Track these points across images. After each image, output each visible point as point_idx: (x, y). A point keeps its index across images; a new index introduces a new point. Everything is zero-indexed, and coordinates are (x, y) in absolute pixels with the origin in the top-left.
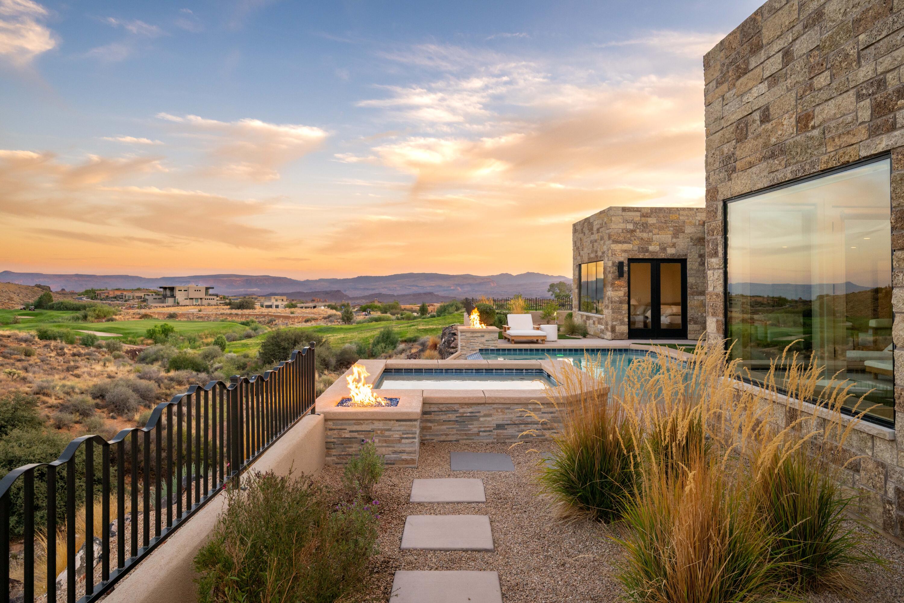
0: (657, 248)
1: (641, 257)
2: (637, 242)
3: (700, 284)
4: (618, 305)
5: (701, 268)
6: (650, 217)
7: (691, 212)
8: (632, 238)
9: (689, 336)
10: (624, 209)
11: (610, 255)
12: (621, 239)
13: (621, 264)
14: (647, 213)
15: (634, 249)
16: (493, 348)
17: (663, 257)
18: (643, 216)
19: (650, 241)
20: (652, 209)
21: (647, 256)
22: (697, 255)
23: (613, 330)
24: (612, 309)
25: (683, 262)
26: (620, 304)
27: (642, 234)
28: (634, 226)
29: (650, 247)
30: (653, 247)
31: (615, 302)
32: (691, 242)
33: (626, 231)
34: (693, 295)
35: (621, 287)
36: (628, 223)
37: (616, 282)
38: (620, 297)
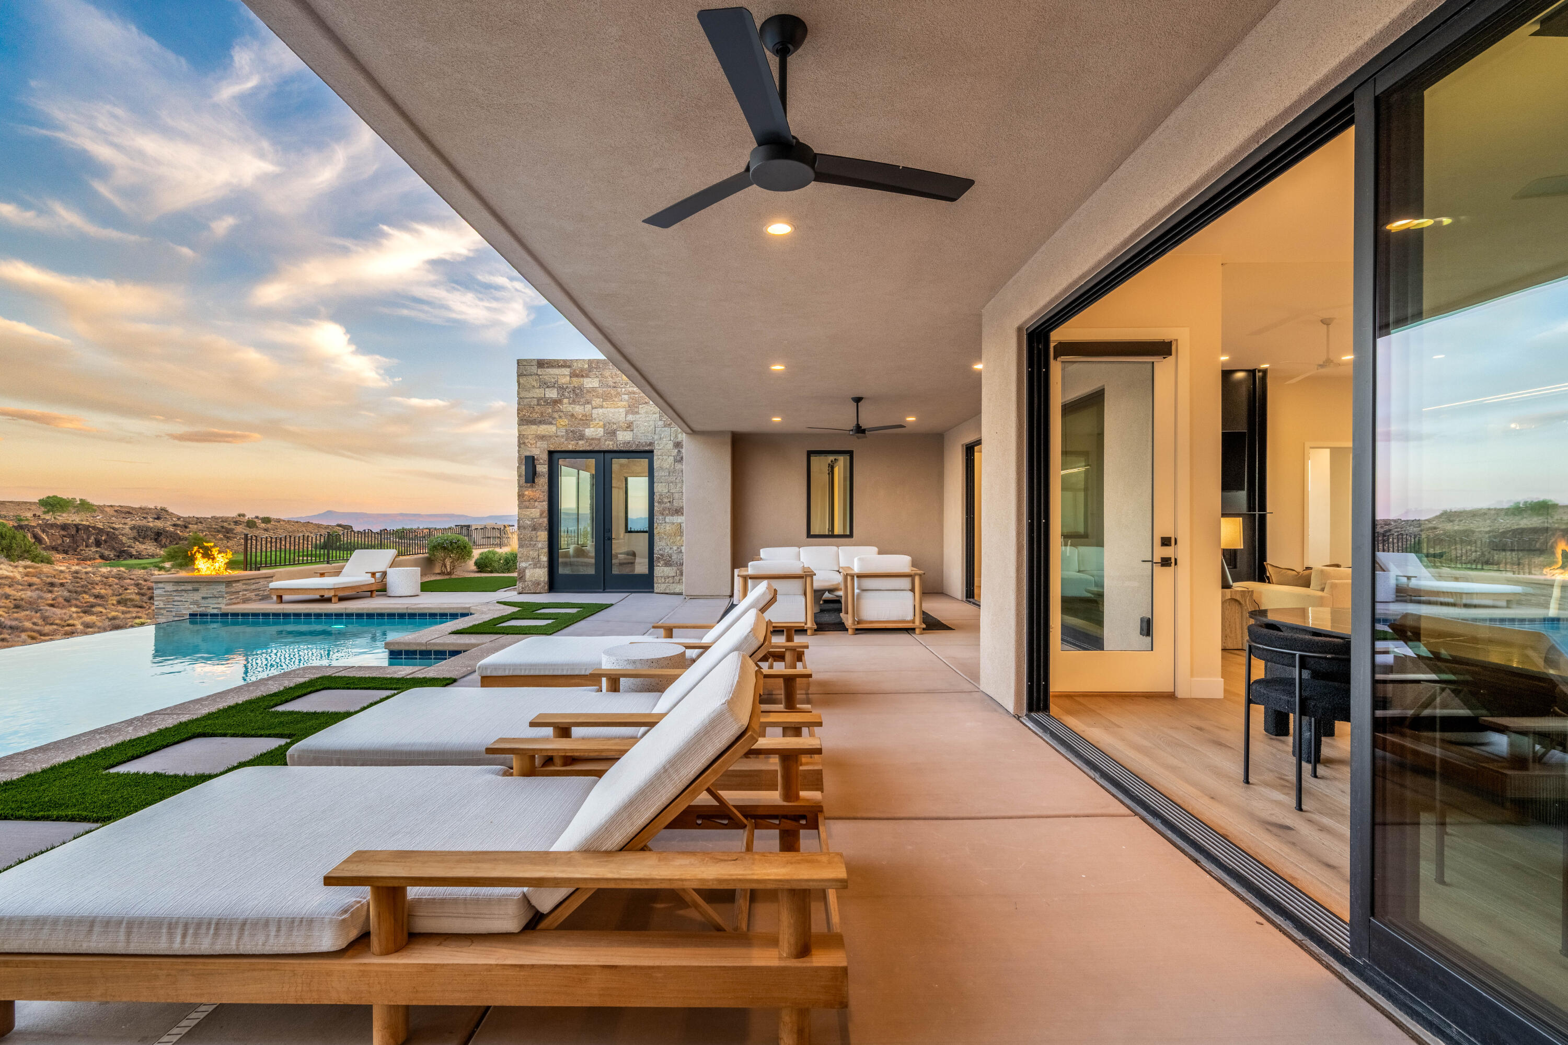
0: (600, 432)
1: (570, 448)
2: (564, 421)
3: (676, 496)
5: (677, 466)
6: (587, 376)
8: (556, 415)
9: (658, 587)
12: (535, 416)
14: (582, 370)
15: (559, 433)
16: (215, 611)
17: (611, 448)
18: (573, 375)
19: (587, 420)
20: (591, 362)
21: (582, 445)
22: (668, 445)
23: (521, 576)
24: (519, 539)
25: (647, 454)
26: (532, 530)
27: (573, 408)
28: (558, 394)
29: (587, 430)
30: (592, 429)
31: (525, 528)
32: (661, 420)
33: (544, 402)
34: (663, 514)
35: (536, 501)
36: (548, 387)
37: (526, 493)
38: (533, 519)
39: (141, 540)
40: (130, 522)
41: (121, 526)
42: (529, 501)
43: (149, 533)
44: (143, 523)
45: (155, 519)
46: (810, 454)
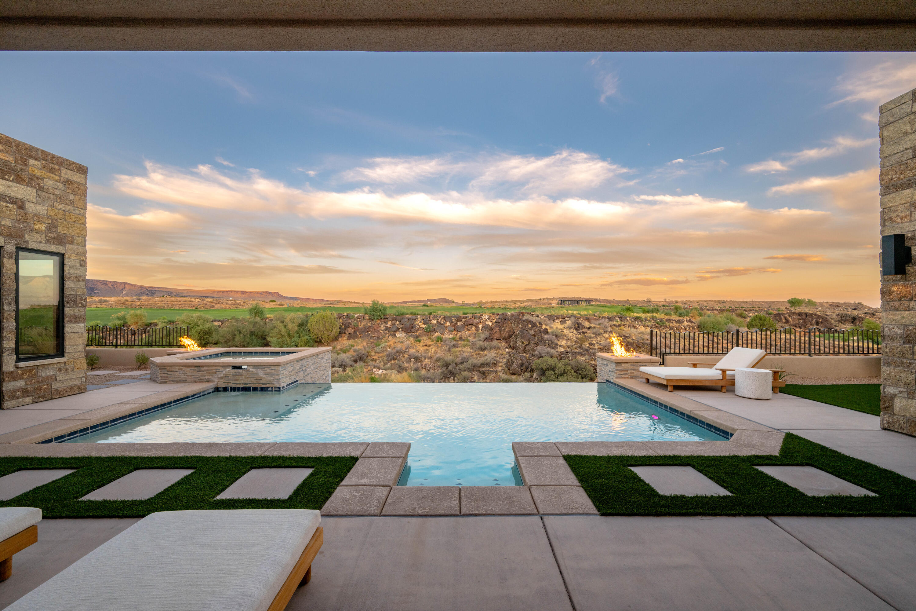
12: (911, 177)
26: (904, 343)
31: (892, 339)
35: (911, 300)
37: (895, 289)
38: (906, 326)
39: (843, 322)
40: (837, 312)
41: (831, 314)
42: (900, 299)
43: (848, 318)
44: (845, 312)
45: (853, 309)
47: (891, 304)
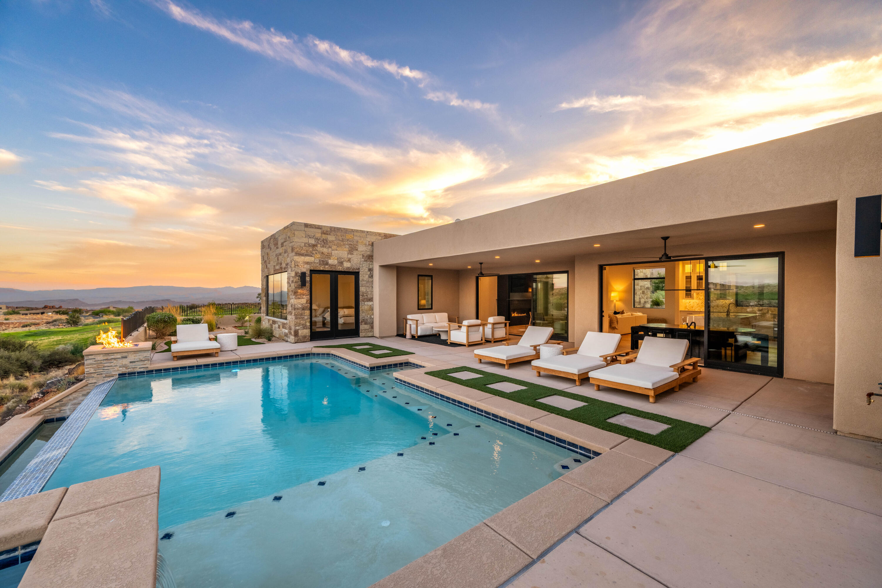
0: (336, 262)
1: (321, 269)
2: (318, 256)
3: (369, 293)
4: (300, 311)
5: (370, 280)
6: (330, 234)
7: (363, 234)
8: (314, 252)
9: (361, 334)
10: (306, 225)
11: (293, 266)
12: (303, 252)
13: (303, 275)
14: (327, 231)
15: (316, 261)
16: (142, 370)
17: (341, 270)
18: (323, 233)
19: (329, 256)
20: (331, 228)
21: (327, 268)
22: (367, 270)
23: (296, 334)
24: (295, 315)
25: (356, 274)
26: (302, 310)
27: (322, 249)
28: (315, 242)
29: (329, 261)
30: (332, 260)
31: (298, 309)
32: (363, 258)
33: (308, 245)
34: (364, 301)
35: (303, 295)
36: (310, 238)
37: (299, 291)
38: (302, 304)
42: (300, 295)
46: (419, 276)
47: (298, 296)
